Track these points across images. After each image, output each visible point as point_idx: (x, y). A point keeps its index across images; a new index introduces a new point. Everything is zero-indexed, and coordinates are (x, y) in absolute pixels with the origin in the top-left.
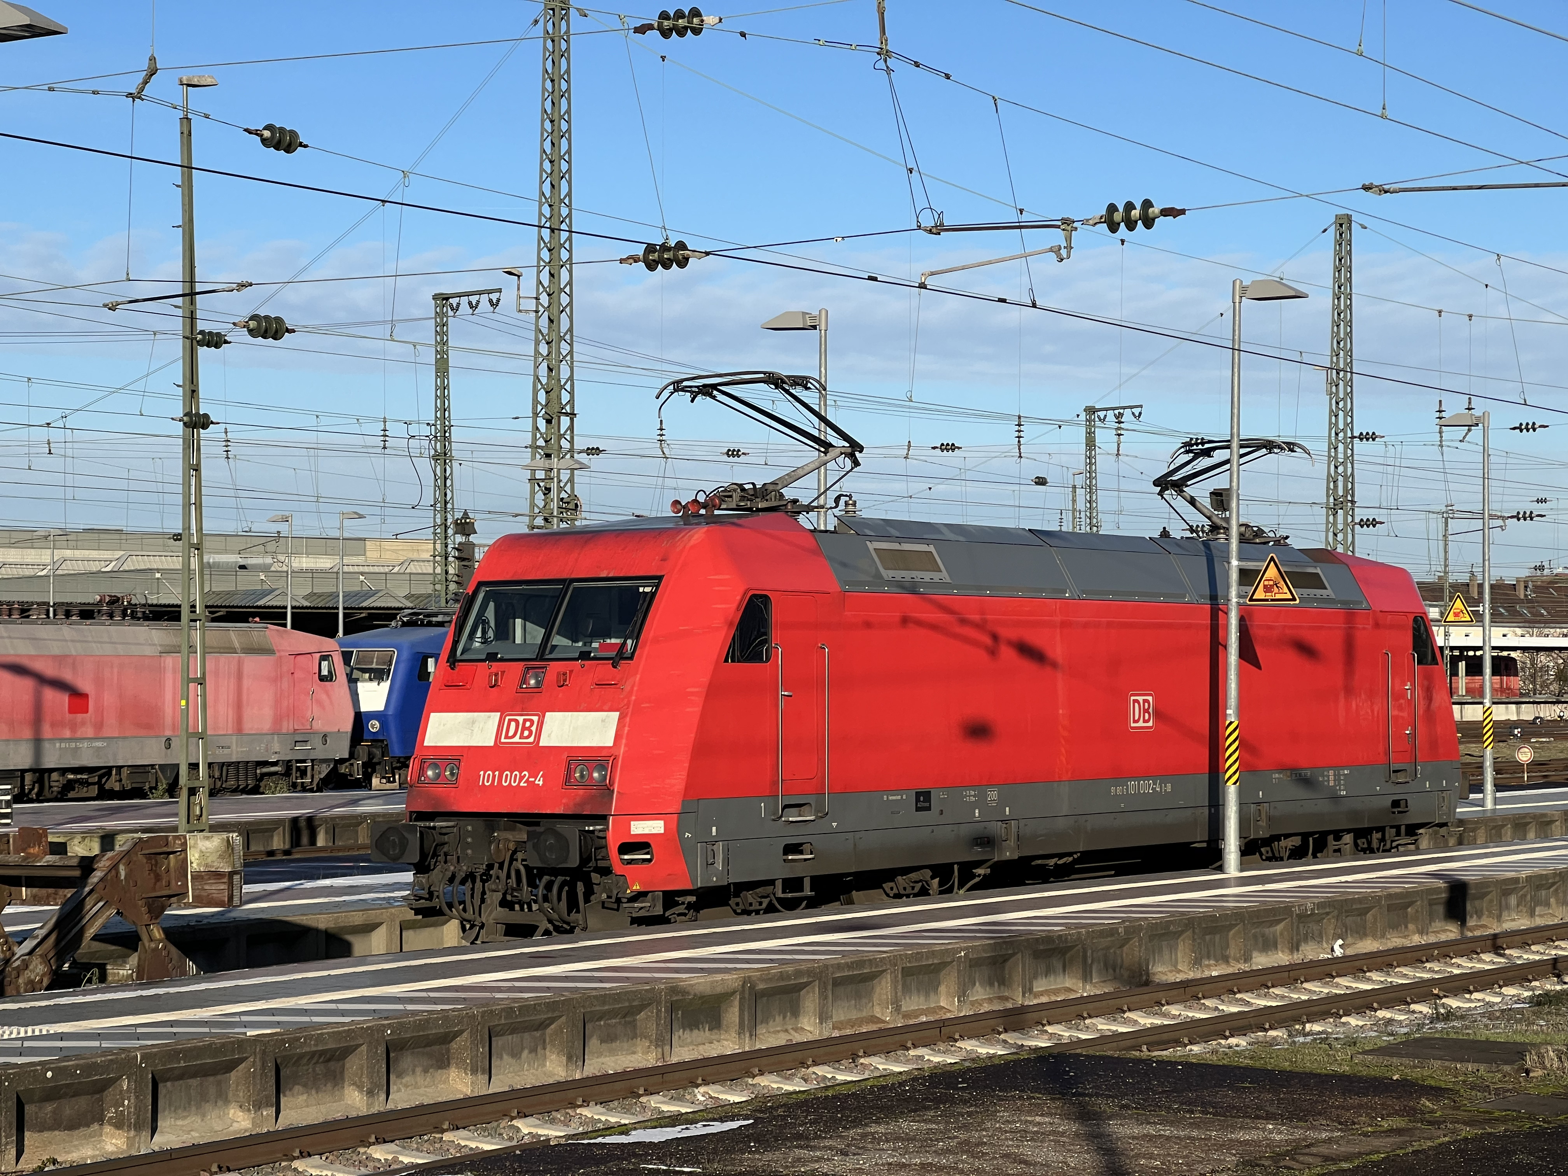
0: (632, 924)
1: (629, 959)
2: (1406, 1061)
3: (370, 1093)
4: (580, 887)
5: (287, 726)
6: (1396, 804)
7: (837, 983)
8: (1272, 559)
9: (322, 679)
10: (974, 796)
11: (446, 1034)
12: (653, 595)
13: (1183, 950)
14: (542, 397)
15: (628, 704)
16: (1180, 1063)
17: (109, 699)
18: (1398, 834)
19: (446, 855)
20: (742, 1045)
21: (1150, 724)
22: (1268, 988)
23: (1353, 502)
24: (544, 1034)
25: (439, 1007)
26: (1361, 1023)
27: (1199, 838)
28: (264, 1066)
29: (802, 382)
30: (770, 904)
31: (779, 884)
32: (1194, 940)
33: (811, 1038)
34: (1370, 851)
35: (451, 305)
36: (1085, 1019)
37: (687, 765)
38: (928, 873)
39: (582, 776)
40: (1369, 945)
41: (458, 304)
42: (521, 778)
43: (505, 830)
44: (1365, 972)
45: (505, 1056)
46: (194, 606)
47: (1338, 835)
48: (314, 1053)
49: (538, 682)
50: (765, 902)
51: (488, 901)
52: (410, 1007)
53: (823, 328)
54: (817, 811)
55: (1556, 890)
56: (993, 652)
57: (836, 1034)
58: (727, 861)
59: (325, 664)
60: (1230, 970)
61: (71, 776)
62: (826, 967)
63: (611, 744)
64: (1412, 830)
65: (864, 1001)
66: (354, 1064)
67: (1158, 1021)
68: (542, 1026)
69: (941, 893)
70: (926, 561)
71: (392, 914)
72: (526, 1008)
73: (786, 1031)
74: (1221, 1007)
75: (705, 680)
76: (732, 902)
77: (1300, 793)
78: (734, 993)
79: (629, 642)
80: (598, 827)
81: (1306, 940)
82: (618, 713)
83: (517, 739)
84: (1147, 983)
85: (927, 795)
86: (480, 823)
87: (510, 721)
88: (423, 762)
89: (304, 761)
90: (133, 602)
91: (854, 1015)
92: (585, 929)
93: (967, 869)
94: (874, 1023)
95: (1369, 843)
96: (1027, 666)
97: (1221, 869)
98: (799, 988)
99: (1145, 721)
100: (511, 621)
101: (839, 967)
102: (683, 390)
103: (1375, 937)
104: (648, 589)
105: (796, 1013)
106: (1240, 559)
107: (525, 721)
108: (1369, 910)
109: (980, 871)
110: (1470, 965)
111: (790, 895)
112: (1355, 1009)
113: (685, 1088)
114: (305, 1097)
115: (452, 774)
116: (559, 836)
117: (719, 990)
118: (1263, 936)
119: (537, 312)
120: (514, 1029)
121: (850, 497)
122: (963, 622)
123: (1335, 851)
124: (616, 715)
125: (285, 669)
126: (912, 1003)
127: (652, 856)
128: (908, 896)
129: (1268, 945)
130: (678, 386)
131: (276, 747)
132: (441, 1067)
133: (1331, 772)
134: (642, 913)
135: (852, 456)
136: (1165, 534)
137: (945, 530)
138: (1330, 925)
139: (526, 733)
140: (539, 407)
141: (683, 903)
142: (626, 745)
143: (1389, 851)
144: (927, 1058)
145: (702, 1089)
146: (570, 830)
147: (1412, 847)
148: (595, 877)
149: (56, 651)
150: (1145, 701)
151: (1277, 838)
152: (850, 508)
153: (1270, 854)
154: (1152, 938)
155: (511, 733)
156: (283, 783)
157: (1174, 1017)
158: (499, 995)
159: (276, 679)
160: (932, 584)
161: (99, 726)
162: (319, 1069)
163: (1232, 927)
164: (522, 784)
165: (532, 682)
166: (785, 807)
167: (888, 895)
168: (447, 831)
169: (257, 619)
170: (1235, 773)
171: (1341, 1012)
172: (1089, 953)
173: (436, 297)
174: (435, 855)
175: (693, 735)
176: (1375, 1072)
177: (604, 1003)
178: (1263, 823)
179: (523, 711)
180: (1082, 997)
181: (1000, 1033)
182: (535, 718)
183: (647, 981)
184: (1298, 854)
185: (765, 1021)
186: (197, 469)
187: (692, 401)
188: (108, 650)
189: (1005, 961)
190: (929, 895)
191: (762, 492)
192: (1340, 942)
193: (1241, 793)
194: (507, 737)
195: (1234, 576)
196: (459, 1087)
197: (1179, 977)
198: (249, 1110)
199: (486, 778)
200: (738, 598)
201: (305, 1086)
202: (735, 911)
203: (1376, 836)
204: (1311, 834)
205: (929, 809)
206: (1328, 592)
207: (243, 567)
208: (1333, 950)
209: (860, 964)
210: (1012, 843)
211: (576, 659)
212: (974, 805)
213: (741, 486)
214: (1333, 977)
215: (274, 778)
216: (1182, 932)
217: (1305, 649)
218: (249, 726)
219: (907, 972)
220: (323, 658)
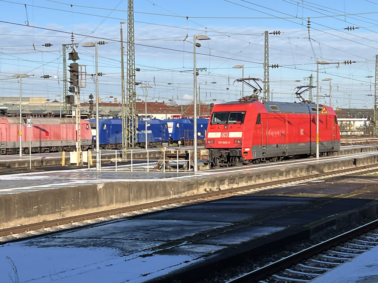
6: (332, 147)
9: (87, 129)
10: (283, 145)
17: (52, 133)
27: (309, 153)
29: (258, 79)
38: (277, 158)
39: (236, 142)
41: (68, 47)
43: (223, 151)
51: (218, 162)
54: (266, 147)
56: (285, 122)
58: (257, 155)
61: (46, 148)
63: (241, 137)
70: (276, 108)
77: (321, 145)
80: (241, 150)
83: (224, 137)
85: (278, 145)
86: (218, 150)
87: (223, 134)
88: (208, 140)
89: (84, 145)
95: (328, 154)
97: (316, 157)
99: (302, 134)
104: (243, 113)
109: (282, 158)
111: (263, 161)
115: (213, 142)
116: (236, 151)
117: (283, 171)
118: (335, 166)
120: (265, 175)
122: (281, 117)
124: (242, 132)
126: (300, 174)
127: (248, 154)
130: (238, 80)
132: (259, 179)
133: (325, 142)
134: (245, 163)
135: (260, 91)
139: (226, 135)
141: (250, 162)
142: (244, 137)
149: (44, 124)
150: (302, 130)
160: (277, 112)
161: (50, 138)
162: (251, 178)
163: (331, 165)
164: (226, 143)
165: (226, 128)
166: (263, 147)
168: (213, 151)
173: (63, 45)
175: (253, 135)
179: (225, 132)
182: (228, 133)
185: (288, 175)
188: (51, 123)
189: (309, 168)
192: (343, 167)
198: (245, 183)
199: (220, 142)
200: (257, 114)
204: (322, 152)
209: (296, 168)
210: (287, 153)
211: (233, 124)
217: (321, 121)
220: (87, 125)
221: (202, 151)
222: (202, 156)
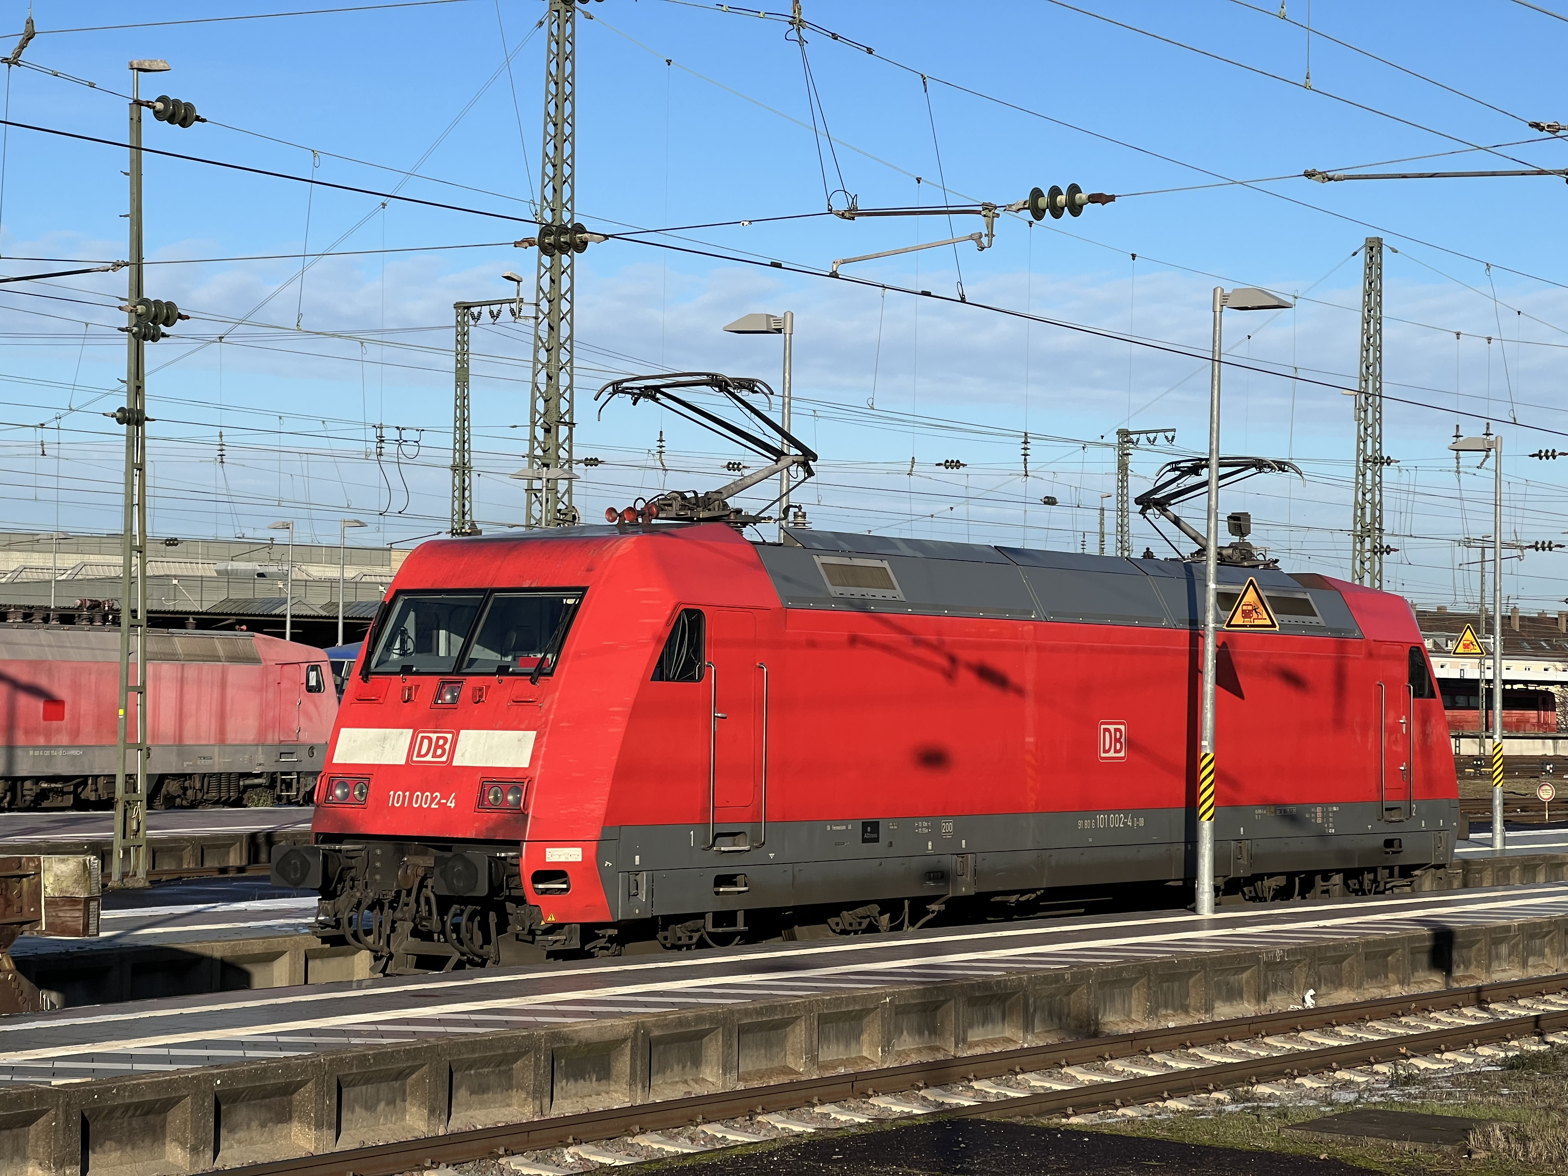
0: (547, 958)
1: (518, 999)
2: (1337, 1137)
3: (195, 1150)
4: (492, 917)
5: (272, 737)
6: (1389, 843)
7: (743, 1030)
8: (1251, 582)
9: (310, 689)
10: (928, 827)
11: (288, 1085)
12: (576, 607)
13: (1137, 998)
14: (540, 405)
15: (546, 723)
16: (1086, 1134)
17: (86, 706)
18: (1391, 875)
19: (353, 879)
20: (633, 1097)
21: (1122, 754)
22: (1225, 1042)
23: (1380, 530)
24: (404, 1085)
25: (282, 1054)
26: (1315, 1085)
27: (1174, 876)
28: (67, 1120)
29: (750, 385)
30: (701, 938)
31: (709, 918)
32: (1149, 988)
33: (712, 1090)
34: (1361, 893)
35: (472, 315)
36: (1017, 1074)
37: (608, 789)
38: (876, 908)
39: (496, 798)
40: (1344, 996)
41: (480, 313)
42: (433, 800)
43: (416, 854)
44: (1333, 1026)
45: (357, 1109)
46: (135, 611)
47: (1326, 875)
48: (128, 1107)
49: (453, 697)
50: (696, 936)
51: (399, 930)
52: (251, 1054)
53: (788, 331)
54: (753, 840)
55: (1552, 939)
56: (950, 675)
57: (741, 1086)
58: (651, 892)
59: (313, 675)
60: (1188, 1021)
61: (45, 785)
62: (732, 1012)
63: (527, 765)
64: (1406, 871)
65: (775, 1050)
66: (177, 1118)
67: (1097, 1078)
68: (401, 1075)
69: (892, 929)
70: (880, 578)
71: (296, 942)
72: (383, 1056)
73: (686, 1082)
74: (1169, 1063)
75: (630, 699)
76: (660, 935)
77: (1284, 830)
78: (624, 1040)
79: (549, 656)
80: (511, 854)
81: (1275, 990)
82: (535, 732)
83: (429, 758)
84: (1096, 1034)
85: (875, 826)
86: (389, 846)
87: (423, 738)
88: (331, 781)
89: (289, 774)
90: (115, 607)
91: (764, 1065)
92: (497, 962)
93: (919, 907)
94: (784, 1073)
95: (1361, 884)
96: (988, 691)
97: (1194, 911)
98: (700, 1035)
99: (1116, 751)
100: (435, 632)
101: (747, 1013)
102: (624, 391)
103: (1351, 987)
104: (570, 602)
105: (696, 1061)
106: (1218, 582)
107: (438, 738)
108: (1345, 957)
109: (934, 907)
110: (1449, 1020)
111: (720, 930)
112: (1312, 1069)
113: (553, 1148)
114: (119, 1153)
115: (361, 794)
116: (468, 863)
117: (608, 1036)
118: (1228, 984)
119: (536, 318)
120: (367, 1079)
121: (800, 508)
122: (918, 642)
123: (1323, 892)
124: (532, 734)
125: (271, 678)
126: (830, 1053)
127: (569, 886)
128: (856, 932)
129: (1233, 994)
130: (617, 388)
131: (261, 758)
132: (281, 1122)
133: (1319, 809)
134: (557, 947)
135: (805, 465)
136: (1148, 554)
137: (901, 545)
138: (1301, 974)
139: (439, 752)
140: (538, 416)
141: (604, 936)
142: (542, 767)
143: (1383, 892)
144: (833, 1116)
145: (572, 1150)
146: (480, 857)
147: (1408, 889)
148: (510, 906)
149: (33, 657)
150: (1116, 730)
151: (1260, 877)
152: (800, 520)
153: (1253, 894)
154: (1102, 985)
155: (423, 752)
156: (267, 795)
157: (1117, 1073)
158: (355, 1041)
159: (261, 689)
160: (885, 602)
161: (75, 733)
162: (137, 1123)
163: (1191, 974)
164: (433, 806)
165: (448, 697)
166: (717, 836)
167: (834, 931)
168: (355, 854)
169: (244, 627)
170: (1210, 808)
171: (1296, 1073)
172: (1031, 1001)
173: (457, 306)
174: (341, 880)
175: (615, 758)
176: (1303, 1149)
177: (473, 1051)
178: (1244, 862)
179: (437, 728)
180: (1022, 1049)
181: (919, 1089)
182: (449, 736)
183: (526, 1026)
184: (1283, 895)
185: (662, 1070)
186: (141, 468)
187: (634, 404)
188: (86, 656)
189: (937, 1008)
190: (879, 931)
191: (707, 501)
192: (1312, 992)
193: (1215, 829)
194: (419, 755)
195: (1211, 599)
196: (302, 1143)
197: (1132, 1029)
198: (49, 1168)
199: (396, 798)
200: (668, 612)
201: (119, 1141)
202: (664, 946)
203: (1368, 877)
204: (1298, 873)
205: (876, 840)
206: (1318, 620)
207: (261, 575)
208: (1304, 1000)
209: (771, 1009)
210: (968, 878)
211: (494, 674)
212: (926, 838)
213: (681, 494)
214: (1298, 1031)
215: (258, 790)
216: (1136, 980)
217: (1293, 679)
218: (232, 737)
219: (824, 1020)
220: (314, 668)
221: (50, 869)
222: (52, 902)
